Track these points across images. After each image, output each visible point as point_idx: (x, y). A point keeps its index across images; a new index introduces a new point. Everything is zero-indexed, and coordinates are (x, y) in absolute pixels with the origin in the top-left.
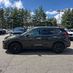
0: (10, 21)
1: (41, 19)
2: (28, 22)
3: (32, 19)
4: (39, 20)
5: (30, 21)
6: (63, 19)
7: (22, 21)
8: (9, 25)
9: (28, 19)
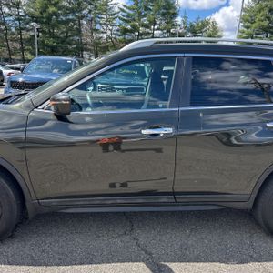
0: (28, 30)
1: (155, 24)
2: (100, 35)
3: (117, 22)
4: (147, 30)
5: (109, 32)
6: (248, 28)
7: (79, 32)
8: (22, 50)
9: (101, 24)
